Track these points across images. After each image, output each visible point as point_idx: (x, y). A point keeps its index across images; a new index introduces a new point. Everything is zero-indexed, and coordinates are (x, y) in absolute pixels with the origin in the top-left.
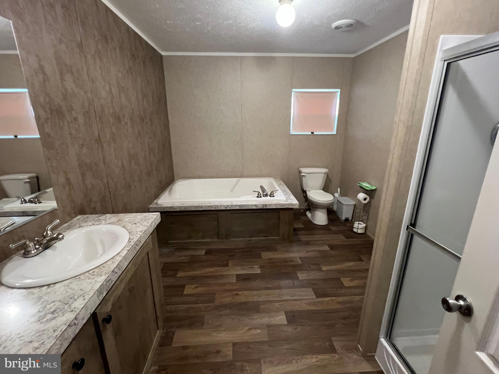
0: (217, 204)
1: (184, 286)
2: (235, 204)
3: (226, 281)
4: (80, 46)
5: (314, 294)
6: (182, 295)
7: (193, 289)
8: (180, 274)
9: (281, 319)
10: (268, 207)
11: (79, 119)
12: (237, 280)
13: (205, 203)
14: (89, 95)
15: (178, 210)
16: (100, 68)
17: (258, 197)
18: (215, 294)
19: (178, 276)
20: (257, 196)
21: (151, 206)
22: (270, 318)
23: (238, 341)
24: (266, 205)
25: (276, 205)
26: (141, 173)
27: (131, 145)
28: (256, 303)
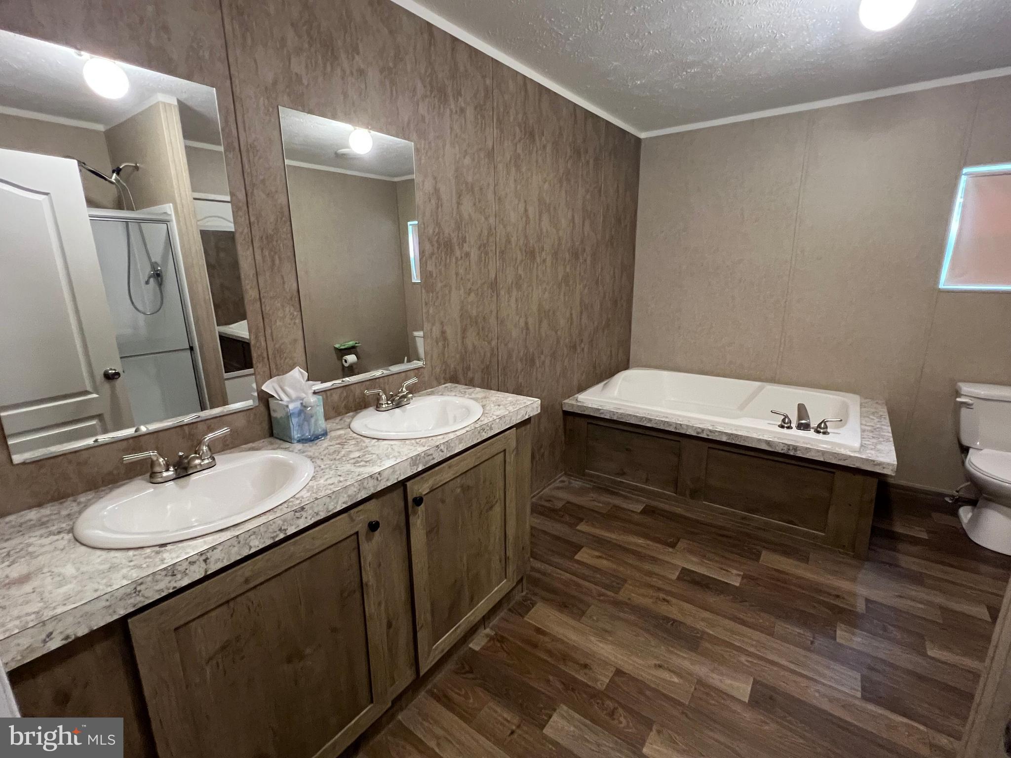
0: (682, 421)
1: (579, 548)
2: (719, 429)
3: (656, 569)
4: (490, 154)
5: (860, 689)
6: (571, 558)
7: (592, 557)
8: (582, 527)
9: (742, 689)
10: (799, 454)
11: (472, 254)
12: (679, 578)
13: (658, 414)
14: (492, 220)
15: (608, 417)
16: (515, 181)
17: (782, 427)
18: (625, 581)
19: (578, 528)
20: (780, 423)
21: (566, 401)
22: (712, 671)
23: (627, 672)
24: (796, 448)
25: (823, 453)
26: (558, 342)
27: (547, 295)
28: (698, 633)
